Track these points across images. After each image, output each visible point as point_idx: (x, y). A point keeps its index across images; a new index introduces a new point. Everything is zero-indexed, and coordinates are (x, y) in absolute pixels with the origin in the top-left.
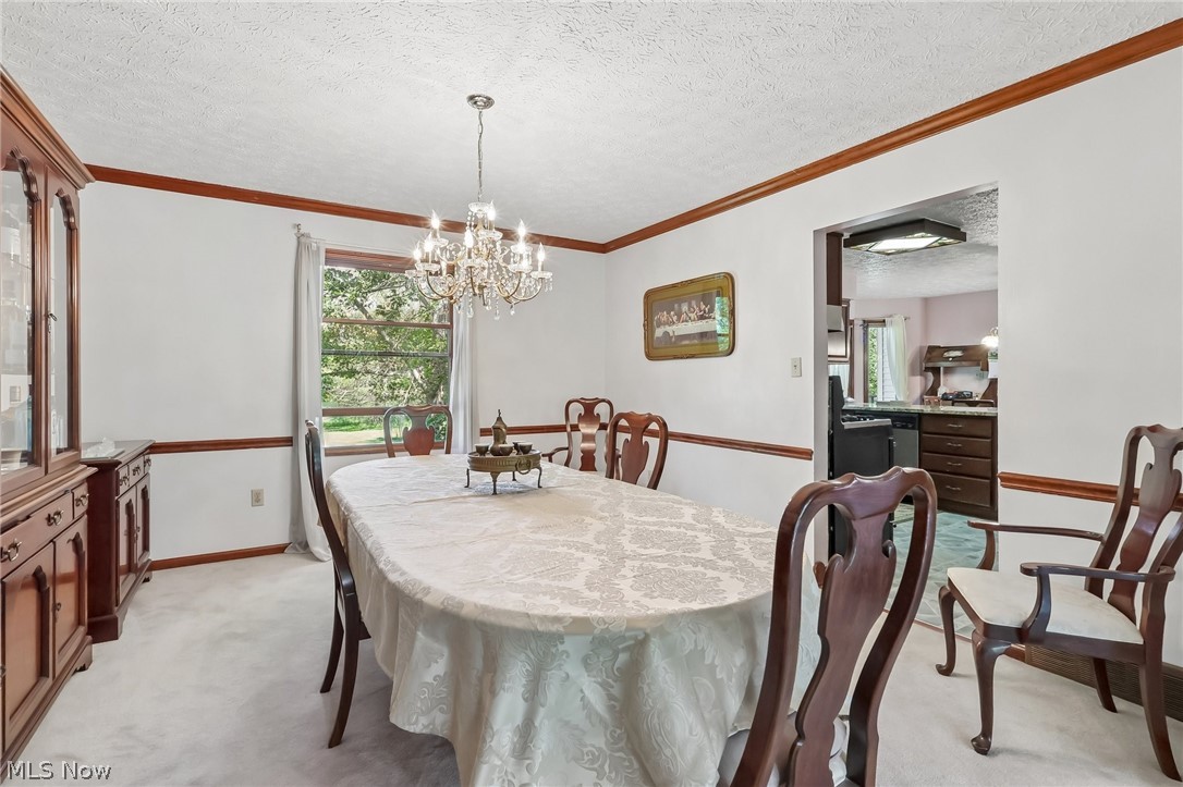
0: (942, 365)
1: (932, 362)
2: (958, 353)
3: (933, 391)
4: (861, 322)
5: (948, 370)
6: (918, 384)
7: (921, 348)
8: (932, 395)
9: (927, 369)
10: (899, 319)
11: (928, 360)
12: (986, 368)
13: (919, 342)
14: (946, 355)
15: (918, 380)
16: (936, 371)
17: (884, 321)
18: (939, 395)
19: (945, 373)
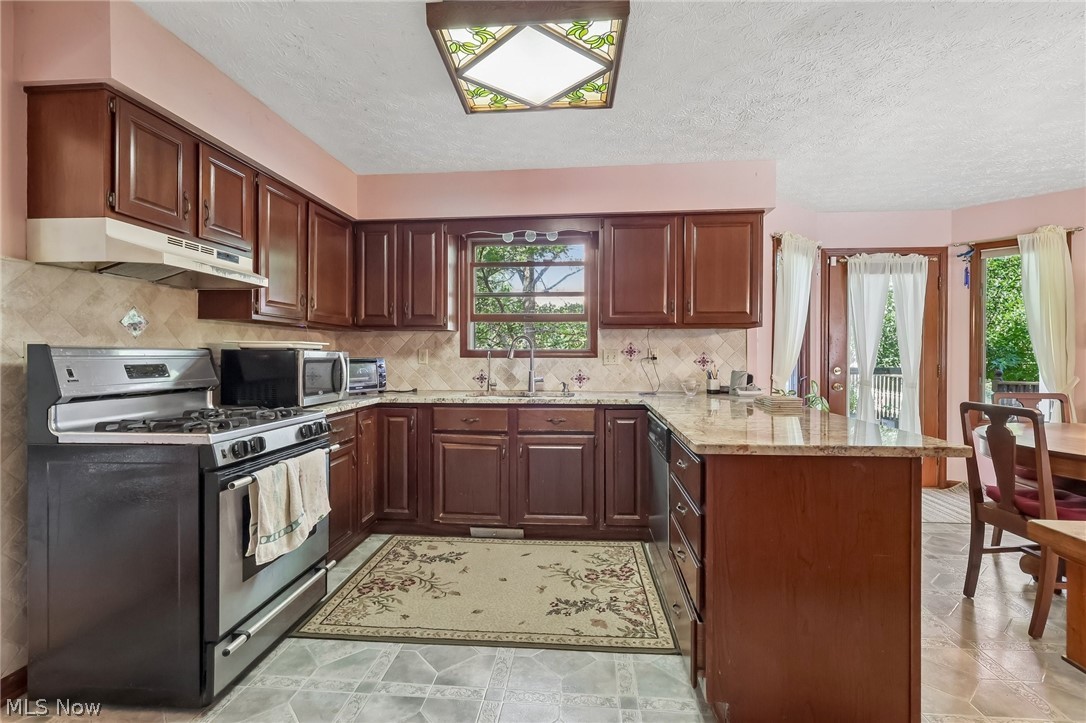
10: (1050, 234)
17: (1016, 242)
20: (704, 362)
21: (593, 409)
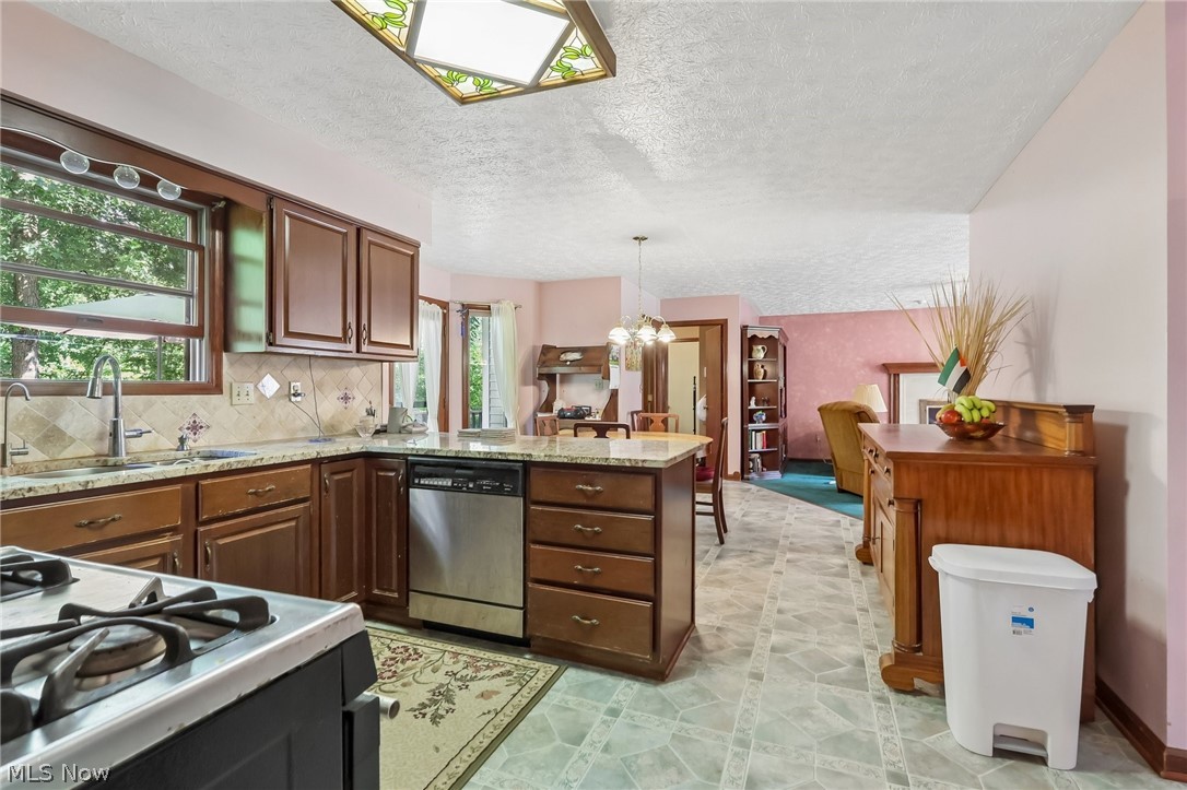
0: (558, 370)
1: (547, 367)
2: (576, 356)
3: (547, 406)
4: (459, 307)
5: (565, 378)
6: (531, 396)
7: (534, 348)
8: (546, 411)
9: (541, 376)
10: (508, 306)
11: (543, 363)
12: (607, 377)
13: (533, 341)
14: (563, 357)
15: (530, 390)
16: (551, 378)
17: (489, 308)
18: (555, 412)
19: (562, 382)
20: (346, 398)
21: (309, 466)
